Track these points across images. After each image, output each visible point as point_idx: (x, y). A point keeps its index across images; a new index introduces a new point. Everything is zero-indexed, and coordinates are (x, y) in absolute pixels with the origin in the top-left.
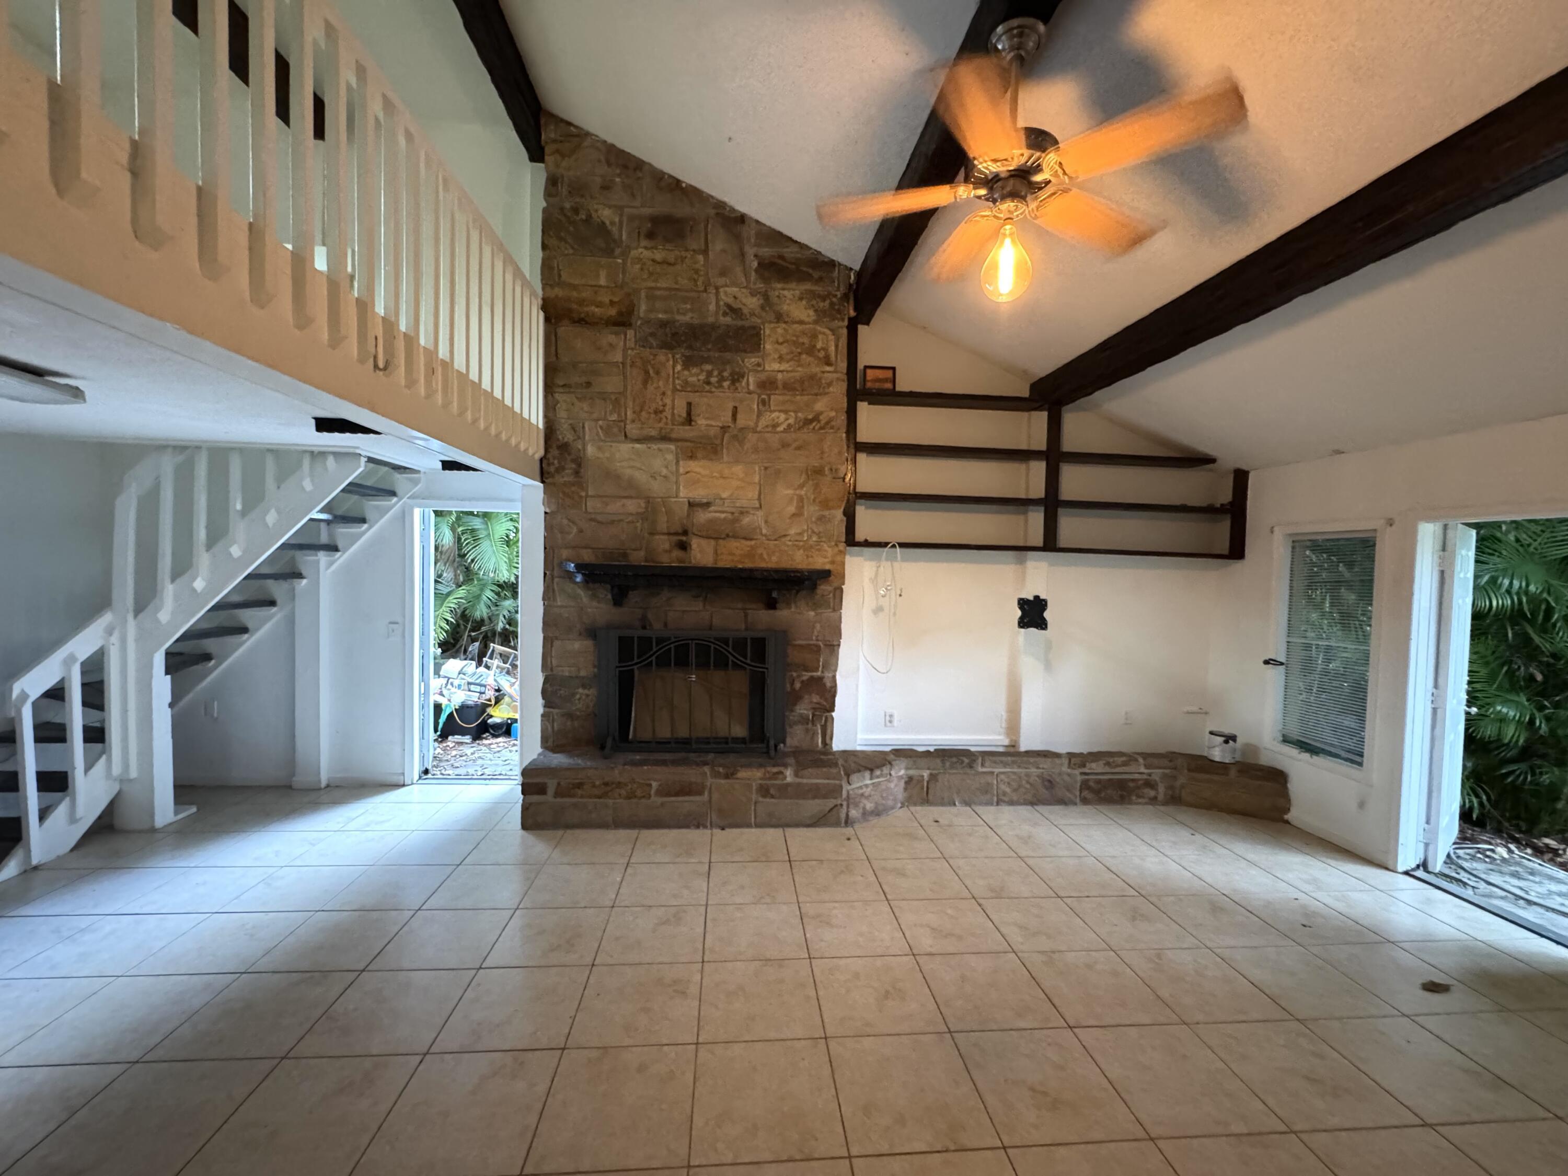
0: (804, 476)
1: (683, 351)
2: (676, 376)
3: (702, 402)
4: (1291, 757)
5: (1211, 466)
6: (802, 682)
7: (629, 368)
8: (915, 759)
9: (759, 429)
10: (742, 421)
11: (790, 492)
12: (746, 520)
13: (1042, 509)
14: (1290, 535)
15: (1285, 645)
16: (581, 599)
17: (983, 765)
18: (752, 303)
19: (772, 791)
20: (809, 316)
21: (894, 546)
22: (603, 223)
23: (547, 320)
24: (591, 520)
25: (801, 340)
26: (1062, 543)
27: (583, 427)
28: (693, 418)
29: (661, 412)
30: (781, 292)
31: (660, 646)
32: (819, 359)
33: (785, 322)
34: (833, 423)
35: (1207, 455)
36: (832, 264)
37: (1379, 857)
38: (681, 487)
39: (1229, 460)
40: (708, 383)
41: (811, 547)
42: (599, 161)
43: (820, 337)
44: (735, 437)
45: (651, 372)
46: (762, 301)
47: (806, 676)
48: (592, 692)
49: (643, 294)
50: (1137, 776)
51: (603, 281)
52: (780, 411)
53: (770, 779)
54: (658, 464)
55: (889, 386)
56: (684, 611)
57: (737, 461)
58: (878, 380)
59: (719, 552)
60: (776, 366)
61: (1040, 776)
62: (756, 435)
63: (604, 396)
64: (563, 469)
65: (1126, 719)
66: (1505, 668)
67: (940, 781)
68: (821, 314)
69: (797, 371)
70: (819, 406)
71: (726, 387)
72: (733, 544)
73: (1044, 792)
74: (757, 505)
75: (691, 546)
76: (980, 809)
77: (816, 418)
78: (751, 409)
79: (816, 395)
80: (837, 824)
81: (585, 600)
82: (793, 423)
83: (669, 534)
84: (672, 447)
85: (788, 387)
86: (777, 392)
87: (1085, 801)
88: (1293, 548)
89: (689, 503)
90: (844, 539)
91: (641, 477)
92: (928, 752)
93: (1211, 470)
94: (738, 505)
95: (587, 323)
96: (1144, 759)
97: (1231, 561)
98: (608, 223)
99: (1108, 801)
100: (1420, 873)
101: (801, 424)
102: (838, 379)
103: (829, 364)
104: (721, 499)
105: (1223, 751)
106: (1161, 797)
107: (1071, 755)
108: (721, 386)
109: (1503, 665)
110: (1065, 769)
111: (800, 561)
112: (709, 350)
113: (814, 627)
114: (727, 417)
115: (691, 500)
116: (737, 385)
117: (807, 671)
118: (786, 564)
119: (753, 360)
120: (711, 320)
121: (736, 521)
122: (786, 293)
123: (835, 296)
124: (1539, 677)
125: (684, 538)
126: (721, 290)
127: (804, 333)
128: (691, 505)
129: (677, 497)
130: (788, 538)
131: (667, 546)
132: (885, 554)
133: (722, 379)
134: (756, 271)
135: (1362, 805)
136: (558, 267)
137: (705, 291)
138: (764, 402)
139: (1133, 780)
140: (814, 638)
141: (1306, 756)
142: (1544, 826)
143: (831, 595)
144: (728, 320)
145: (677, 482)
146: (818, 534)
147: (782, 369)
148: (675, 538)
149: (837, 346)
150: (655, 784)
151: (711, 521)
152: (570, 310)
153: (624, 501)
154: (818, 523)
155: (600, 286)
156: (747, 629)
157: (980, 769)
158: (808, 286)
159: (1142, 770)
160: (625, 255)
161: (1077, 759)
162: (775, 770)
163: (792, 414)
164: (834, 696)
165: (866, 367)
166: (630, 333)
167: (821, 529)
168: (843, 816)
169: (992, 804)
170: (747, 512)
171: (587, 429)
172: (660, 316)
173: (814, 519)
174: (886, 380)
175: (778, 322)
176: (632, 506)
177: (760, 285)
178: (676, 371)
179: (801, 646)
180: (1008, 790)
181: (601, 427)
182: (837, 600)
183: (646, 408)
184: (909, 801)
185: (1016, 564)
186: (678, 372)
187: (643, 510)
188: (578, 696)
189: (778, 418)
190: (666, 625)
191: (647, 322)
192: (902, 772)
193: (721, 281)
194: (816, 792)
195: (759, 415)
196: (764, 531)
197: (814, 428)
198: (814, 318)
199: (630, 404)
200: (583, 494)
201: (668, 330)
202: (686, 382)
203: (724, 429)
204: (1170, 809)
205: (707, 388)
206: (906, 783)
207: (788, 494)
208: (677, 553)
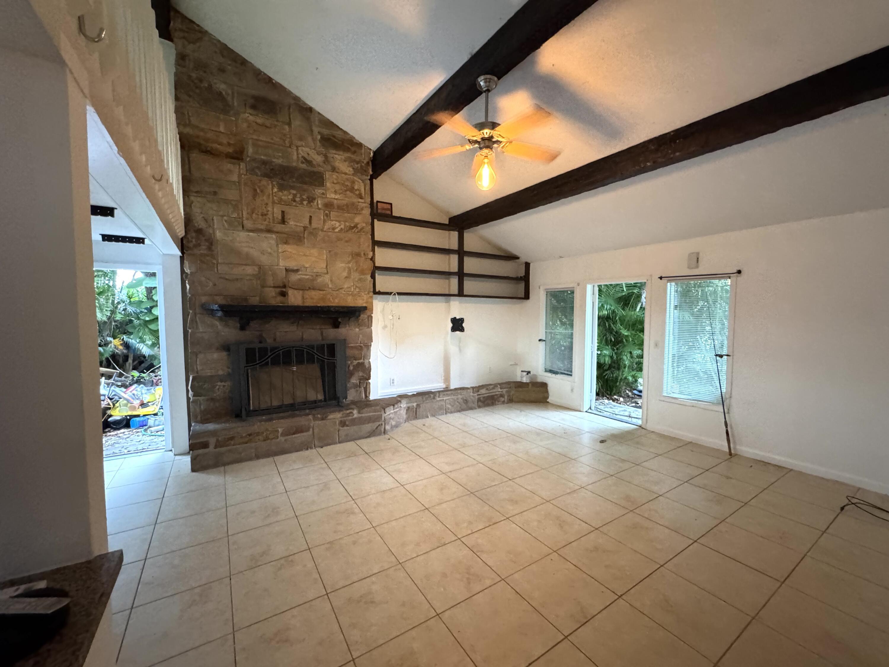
0: (350, 257)
1: (278, 180)
2: (274, 194)
3: (291, 212)
4: (548, 377)
5: (517, 260)
6: (354, 366)
7: (243, 187)
8: (410, 398)
9: (324, 230)
10: (314, 225)
11: (343, 265)
12: (320, 280)
13: (457, 277)
14: (545, 289)
15: (544, 333)
16: (217, 327)
17: (439, 397)
18: (318, 159)
19: (347, 423)
20: (349, 171)
21: (395, 294)
22: (221, 93)
23: (182, 147)
24: (221, 278)
25: (346, 184)
26: (465, 293)
27: (213, 220)
28: (285, 220)
29: (266, 215)
30: (334, 155)
31: (273, 352)
32: (356, 195)
33: (337, 172)
34: (364, 230)
35: (516, 255)
36: (360, 145)
37: (578, 408)
38: (280, 260)
39: (524, 259)
40: (295, 201)
41: (355, 295)
42: (216, 52)
43: (356, 182)
44: (311, 233)
45: (258, 191)
46: (324, 159)
47: (355, 362)
48: (228, 384)
49: (250, 142)
50: (497, 393)
51: (222, 129)
52: (336, 221)
53: (346, 417)
54: (265, 245)
55: (389, 212)
56: (286, 332)
57: (314, 246)
58: (383, 209)
59: (305, 298)
60: (333, 196)
61: (462, 399)
62: (324, 233)
63: (227, 202)
64: (199, 245)
65: (490, 370)
66: (605, 337)
67: (422, 407)
68: (356, 171)
69: (345, 200)
70: (358, 219)
71: (305, 204)
72: (313, 293)
73: (464, 406)
74: (326, 272)
75: (288, 294)
76: (440, 417)
77: (356, 226)
78: (320, 219)
79: (356, 214)
80: (380, 434)
81: (220, 327)
82: (343, 228)
83: (274, 287)
84: (274, 236)
85: (340, 208)
86: (334, 210)
87: (479, 407)
88: (546, 294)
89: (286, 269)
90: (372, 291)
91: (254, 253)
92: (414, 394)
93: (516, 262)
94: (315, 271)
95: (211, 154)
96: (500, 385)
97: (525, 300)
98: (224, 93)
99: (488, 405)
100: (590, 411)
101: (348, 228)
102: (366, 207)
103: (361, 198)
104: (305, 267)
105: (526, 378)
106: (506, 401)
107: (473, 388)
108: (302, 204)
109: (604, 337)
110: (472, 394)
111: (350, 302)
112: (294, 182)
113: (359, 337)
114: (307, 222)
115: (287, 268)
116: (312, 204)
117: (356, 360)
118: (343, 304)
119: (320, 191)
120: (294, 164)
121: (313, 280)
122: (336, 156)
123: (363, 162)
124: (613, 340)
125: (284, 290)
126: (300, 148)
127: (347, 179)
128: (287, 270)
129: (277, 266)
130: (344, 289)
131: (274, 294)
132: (391, 298)
133: (302, 200)
134: (320, 142)
135: (572, 390)
136: (188, 114)
137: (290, 147)
138: (327, 215)
139: (496, 395)
140: (359, 342)
141: (554, 375)
142: (614, 392)
143: (367, 319)
144: (304, 166)
145: (278, 256)
146: (359, 288)
147: (336, 197)
148: (278, 290)
149: (365, 189)
150: (280, 430)
151: (300, 280)
152: (200, 144)
153: (244, 267)
154: (359, 281)
155: (221, 132)
156: (323, 340)
157: (438, 399)
158: (348, 155)
159: (499, 390)
160: (237, 114)
161: (476, 389)
162: (348, 412)
163: (343, 223)
164: (370, 372)
165: (378, 202)
166: (242, 165)
167: (360, 285)
168: (383, 430)
169: (443, 415)
170: (320, 275)
171: (215, 221)
172: (262, 157)
173: (356, 280)
174: (387, 209)
175: (333, 172)
176: (250, 270)
177: (323, 150)
178: (274, 191)
179: (352, 347)
180: (450, 406)
181: (226, 221)
182: (370, 322)
183: (256, 212)
184: (408, 420)
185: (446, 303)
186: (275, 193)
187: (257, 273)
188: (218, 387)
189: (335, 224)
190: (275, 340)
191: (254, 160)
192: (405, 406)
193: (299, 143)
194: (370, 420)
195: (324, 221)
196: (330, 286)
197: (354, 232)
198: (353, 172)
199: (245, 208)
200: (215, 262)
201: (267, 167)
202: (281, 199)
203: (305, 228)
204: (511, 405)
205: (294, 204)
206: (407, 410)
207: (343, 266)
208: (280, 299)
